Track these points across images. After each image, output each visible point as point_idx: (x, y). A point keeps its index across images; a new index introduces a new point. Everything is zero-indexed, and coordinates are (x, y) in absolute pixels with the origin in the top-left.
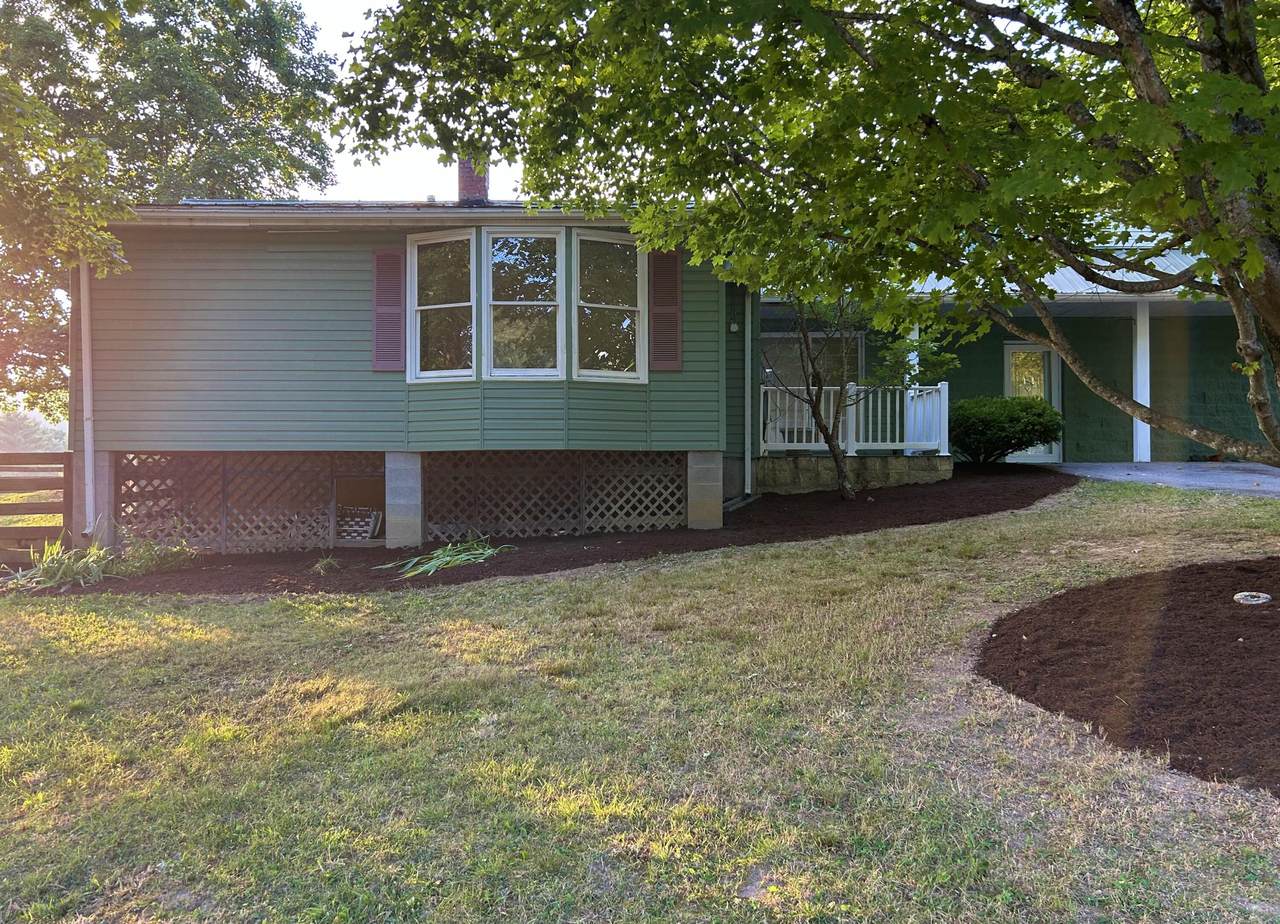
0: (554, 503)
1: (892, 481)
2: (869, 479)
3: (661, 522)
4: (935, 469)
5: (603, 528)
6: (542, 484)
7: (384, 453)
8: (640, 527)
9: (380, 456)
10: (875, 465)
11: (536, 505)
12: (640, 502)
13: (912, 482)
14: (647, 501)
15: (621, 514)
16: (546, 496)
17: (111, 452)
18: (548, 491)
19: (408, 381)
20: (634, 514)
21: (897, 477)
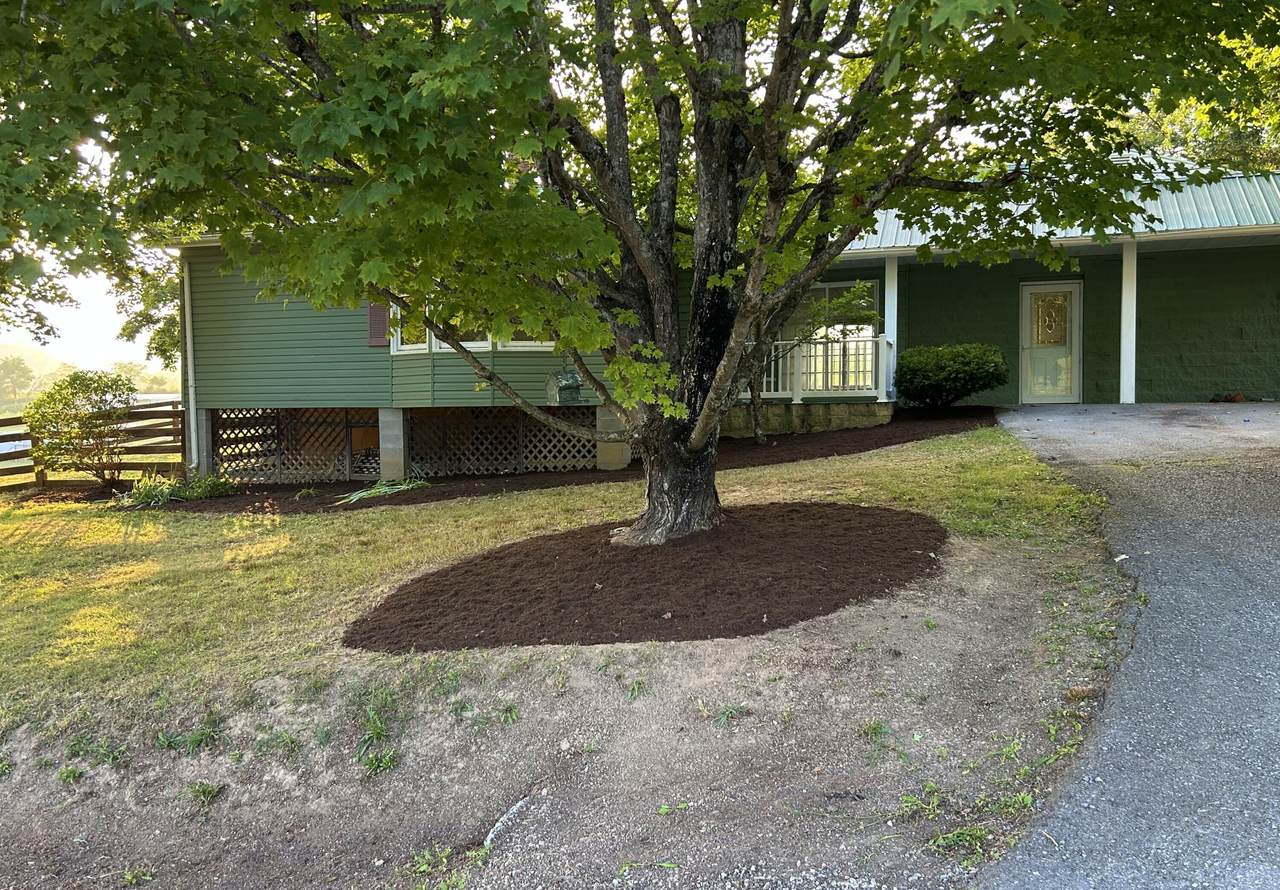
0: (500, 447)
1: (834, 425)
2: (813, 424)
3: (581, 463)
4: (874, 415)
5: (536, 468)
6: (491, 433)
7: (377, 409)
8: (565, 467)
9: (375, 411)
10: (819, 411)
11: (487, 449)
12: (564, 447)
13: (852, 426)
14: (569, 446)
15: (550, 456)
16: (494, 441)
17: (207, 410)
18: (496, 438)
19: (392, 353)
20: (560, 457)
21: (838, 422)
